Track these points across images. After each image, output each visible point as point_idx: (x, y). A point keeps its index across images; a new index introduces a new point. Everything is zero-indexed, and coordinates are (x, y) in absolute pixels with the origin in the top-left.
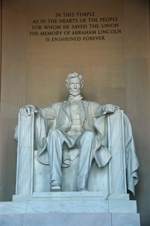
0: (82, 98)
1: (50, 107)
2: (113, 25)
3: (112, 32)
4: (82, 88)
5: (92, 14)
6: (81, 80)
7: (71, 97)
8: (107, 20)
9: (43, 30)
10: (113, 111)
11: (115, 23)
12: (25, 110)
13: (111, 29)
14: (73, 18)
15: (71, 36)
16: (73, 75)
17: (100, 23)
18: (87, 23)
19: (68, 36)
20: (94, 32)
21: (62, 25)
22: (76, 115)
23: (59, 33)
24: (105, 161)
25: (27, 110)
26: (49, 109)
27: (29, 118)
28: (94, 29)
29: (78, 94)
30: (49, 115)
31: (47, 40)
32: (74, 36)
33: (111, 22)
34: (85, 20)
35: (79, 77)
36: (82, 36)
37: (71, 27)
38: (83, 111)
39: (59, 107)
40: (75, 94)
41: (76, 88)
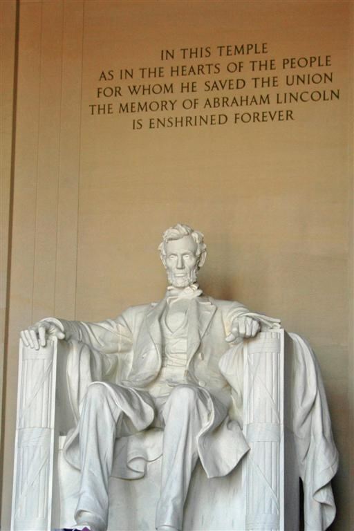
0: (200, 292)
1: (115, 319)
2: (317, 79)
3: (316, 96)
4: (201, 265)
5: (260, 49)
6: (199, 245)
7: (173, 292)
8: (303, 63)
9: (127, 98)
10: (253, 334)
11: (324, 70)
12: (33, 332)
13: (311, 87)
14: (209, 61)
15: (201, 111)
16: (173, 233)
17: (281, 73)
18: (247, 74)
19: (192, 113)
20: (265, 100)
21: (177, 81)
22: (178, 340)
23: (169, 105)
25: (37, 334)
26: (110, 325)
27: (44, 353)
28: (264, 91)
29: (187, 283)
30: (112, 341)
31: (137, 125)
32: (209, 111)
33: (314, 70)
34: (239, 67)
35: (192, 238)
36: (230, 111)
37: (200, 87)
38: (195, 331)
39: (139, 318)
40: (180, 283)
41: (183, 268)
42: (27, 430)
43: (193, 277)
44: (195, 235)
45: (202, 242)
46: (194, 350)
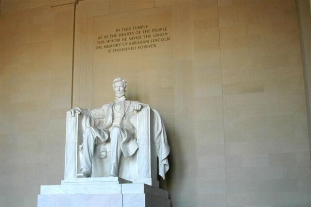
0: (125, 98)
1: (99, 108)
2: (163, 34)
3: (163, 40)
5: (145, 27)
6: (124, 84)
7: (117, 99)
8: (158, 30)
9: (106, 44)
10: (140, 109)
11: (165, 32)
13: (161, 37)
14: (130, 31)
15: (128, 46)
16: (116, 80)
17: (152, 33)
18: (142, 34)
19: (126, 47)
20: (147, 41)
21: (121, 38)
22: (118, 113)
23: (119, 45)
24: (132, 152)
25: (71, 113)
26: (98, 110)
28: (147, 39)
29: (121, 96)
30: (98, 115)
31: (109, 51)
32: (131, 46)
33: (162, 32)
34: (139, 32)
36: (137, 46)
37: (128, 39)
38: (123, 110)
39: (107, 107)
40: (119, 95)
41: (119, 91)
42: (69, 143)
43: (123, 94)
44: (123, 80)
45: (126, 83)
46: (123, 116)
